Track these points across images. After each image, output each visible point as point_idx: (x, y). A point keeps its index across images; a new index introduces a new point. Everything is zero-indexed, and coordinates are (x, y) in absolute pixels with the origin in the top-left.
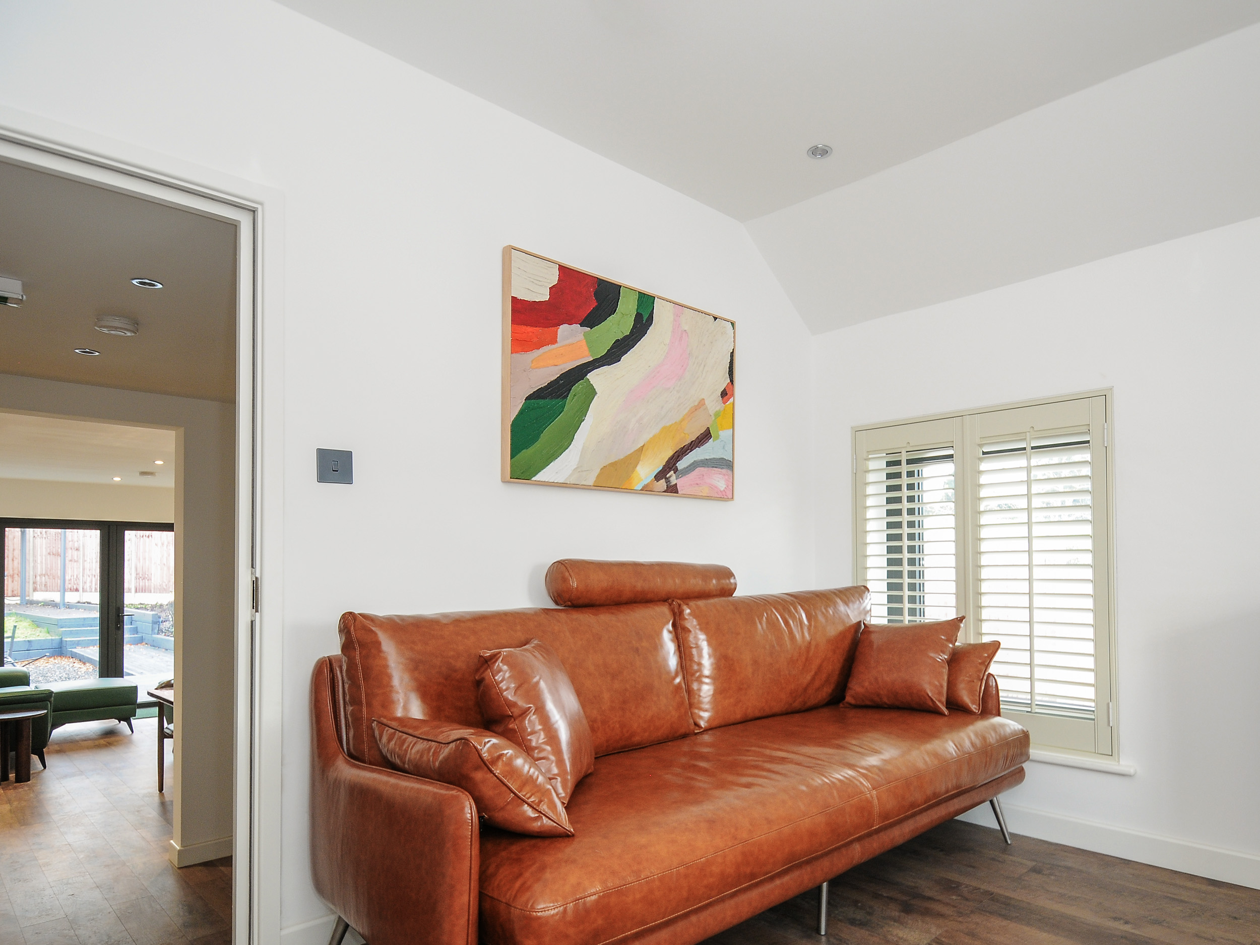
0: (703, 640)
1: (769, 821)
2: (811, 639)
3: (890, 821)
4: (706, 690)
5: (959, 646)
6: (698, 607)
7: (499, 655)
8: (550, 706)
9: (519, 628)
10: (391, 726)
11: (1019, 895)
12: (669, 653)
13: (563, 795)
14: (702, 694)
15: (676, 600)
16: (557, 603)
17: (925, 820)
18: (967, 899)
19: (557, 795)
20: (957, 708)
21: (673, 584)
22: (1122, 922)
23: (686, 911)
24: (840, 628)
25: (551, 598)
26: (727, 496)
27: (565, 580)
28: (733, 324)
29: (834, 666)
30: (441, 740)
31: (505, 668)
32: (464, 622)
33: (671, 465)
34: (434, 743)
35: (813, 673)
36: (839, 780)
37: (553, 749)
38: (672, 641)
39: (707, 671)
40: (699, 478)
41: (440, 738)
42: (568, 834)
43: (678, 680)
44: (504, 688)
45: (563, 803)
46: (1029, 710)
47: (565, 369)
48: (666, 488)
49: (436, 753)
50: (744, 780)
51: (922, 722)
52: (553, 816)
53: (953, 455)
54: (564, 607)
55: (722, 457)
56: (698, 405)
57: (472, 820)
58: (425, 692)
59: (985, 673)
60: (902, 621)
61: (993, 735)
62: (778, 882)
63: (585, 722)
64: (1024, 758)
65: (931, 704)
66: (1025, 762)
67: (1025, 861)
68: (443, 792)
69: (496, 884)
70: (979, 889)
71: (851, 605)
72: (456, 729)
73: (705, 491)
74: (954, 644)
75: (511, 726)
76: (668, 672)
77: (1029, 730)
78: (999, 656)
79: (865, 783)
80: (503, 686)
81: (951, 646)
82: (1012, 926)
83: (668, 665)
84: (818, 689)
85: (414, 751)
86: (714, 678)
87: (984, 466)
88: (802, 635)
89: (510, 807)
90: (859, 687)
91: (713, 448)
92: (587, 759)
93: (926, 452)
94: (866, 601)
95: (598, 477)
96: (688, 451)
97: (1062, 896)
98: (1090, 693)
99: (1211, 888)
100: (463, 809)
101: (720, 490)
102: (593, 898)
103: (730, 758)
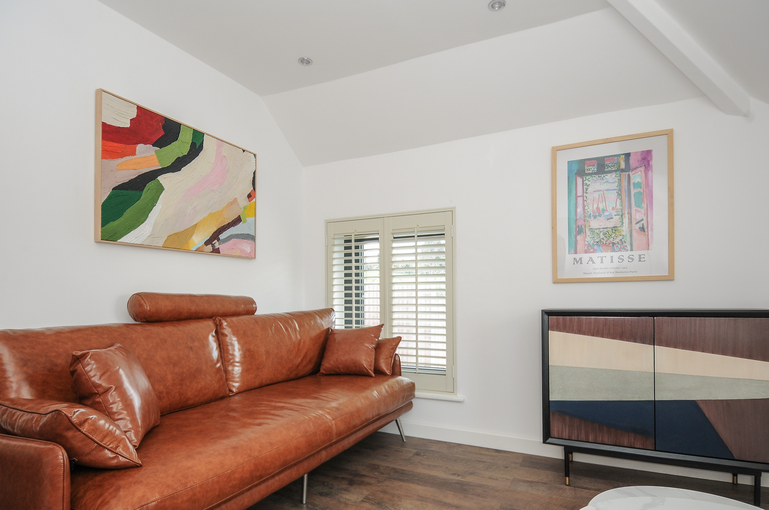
0: (235, 341)
1: (271, 444)
2: (301, 339)
3: (342, 436)
4: (237, 370)
5: (381, 340)
6: (232, 321)
7: (88, 354)
8: (127, 385)
9: (106, 336)
10: (5, 405)
11: (408, 468)
12: (212, 349)
13: (136, 441)
14: (234, 373)
15: (218, 317)
16: (135, 320)
17: (361, 434)
18: (383, 474)
19: (130, 442)
20: (379, 372)
21: (214, 308)
22: (457, 475)
23: (218, 503)
24: (318, 332)
25: (132, 317)
26: (251, 257)
27: (141, 305)
28: (255, 155)
29: (314, 353)
30: (41, 412)
31: (93, 362)
32: (64, 333)
33: (215, 236)
34: (37, 414)
35: (302, 357)
36: (315, 417)
37: (128, 413)
38: (215, 341)
39: (237, 359)
40: (234, 245)
41: (41, 411)
42: (136, 465)
43: (218, 365)
44: (92, 375)
45: (134, 446)
46: (416, 371)
47: (141, 172)
48: (212, 250)
49: (38, 421)
50: (258, 421)
51: (360, 381)
52: (126, 455)
53: (378, 238)
54: (141, 322)
55: (248, 233)
56: (233, 201)
57: (64, 463)
58: (31, 381)
59: (394, 353)
60: (351, 327)
61: (397, 385)
62: (277, 478)
63: (153, 394)
64: (412, 397)
65: (366, 371)
66: (412, 399)
67: (412, 450)
68: (42, 446)
69: (84, 502)
70: (389, 467)
71: (324, 319)
72: (55, 404)
73: (238, 253)
74: (378, 339)
75: (97, 400)
76: (212, 360)
77: (415, 382)
78: (401, 344)
79: (328, 417)
80: (92, 374)
81: (376, 340)
82: (404, 484)
83: (212, 357)
84: (305, 366)
85: (21, 421)
86: (241, 363)
87: (395, 245)
88: (296, 337)
89: (94, 452)
90: (328, 364)
91: (242, 228)
92: (154, 418)
93: (367, 236)
94: (332, 317)
95: (166, 241)
96: (227, 228)
97: (429, 466)
98: (444, 362)
99: (497, 454)
100: (57, 456)
101: (247, 253)
102: (153, 504)
103: (250, 409)
